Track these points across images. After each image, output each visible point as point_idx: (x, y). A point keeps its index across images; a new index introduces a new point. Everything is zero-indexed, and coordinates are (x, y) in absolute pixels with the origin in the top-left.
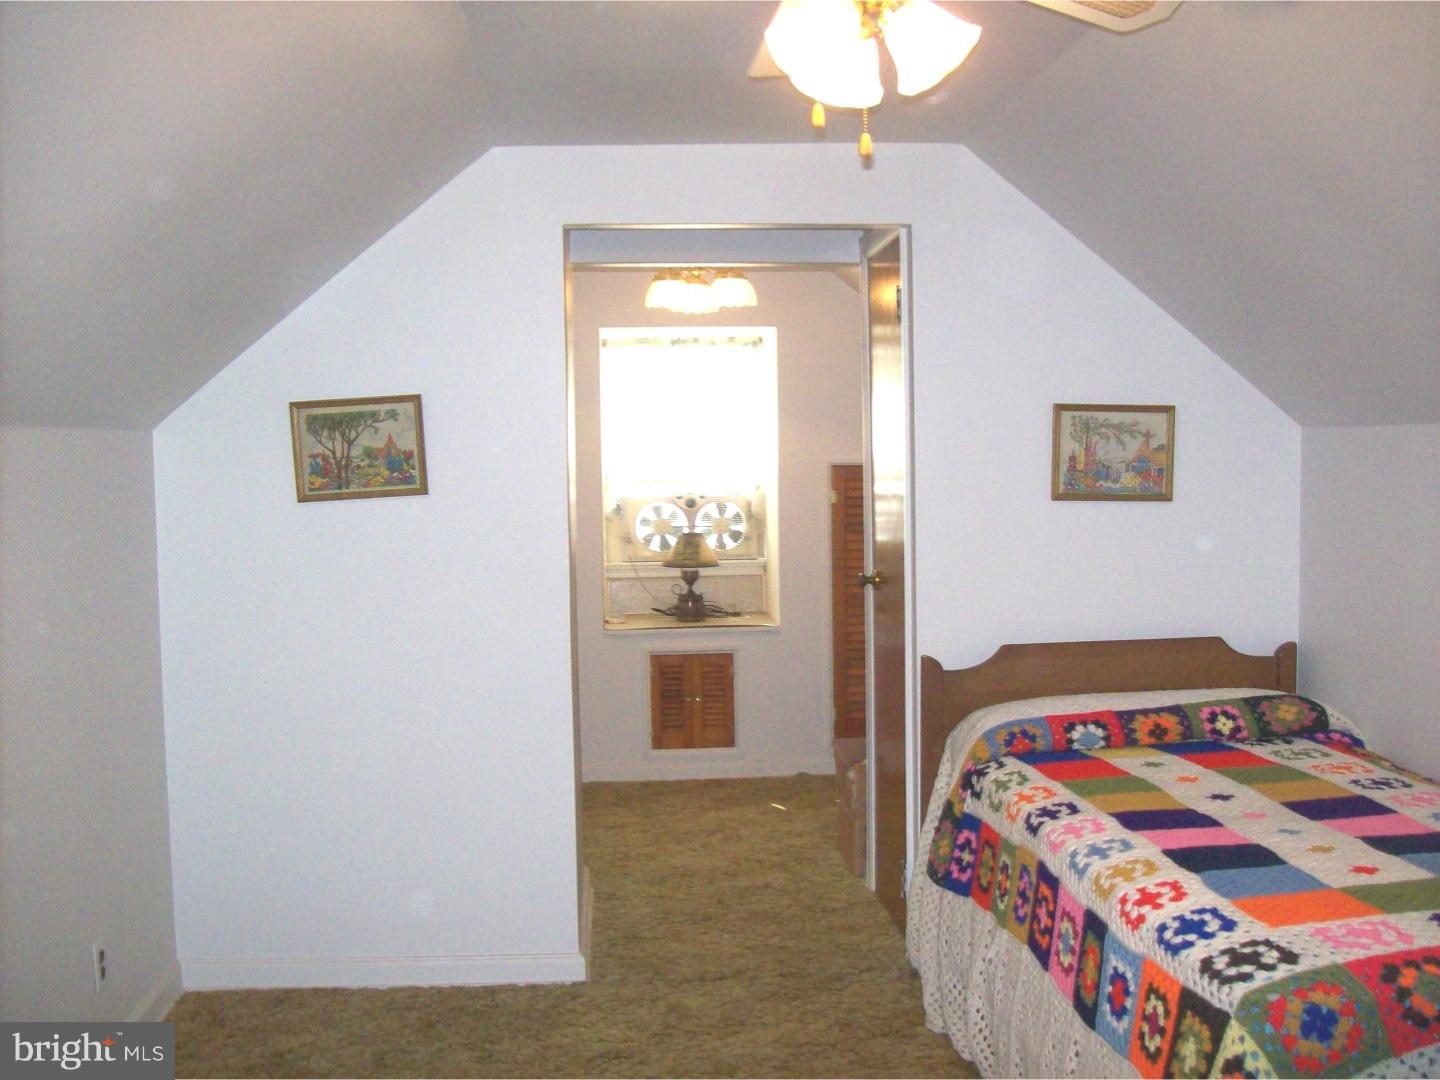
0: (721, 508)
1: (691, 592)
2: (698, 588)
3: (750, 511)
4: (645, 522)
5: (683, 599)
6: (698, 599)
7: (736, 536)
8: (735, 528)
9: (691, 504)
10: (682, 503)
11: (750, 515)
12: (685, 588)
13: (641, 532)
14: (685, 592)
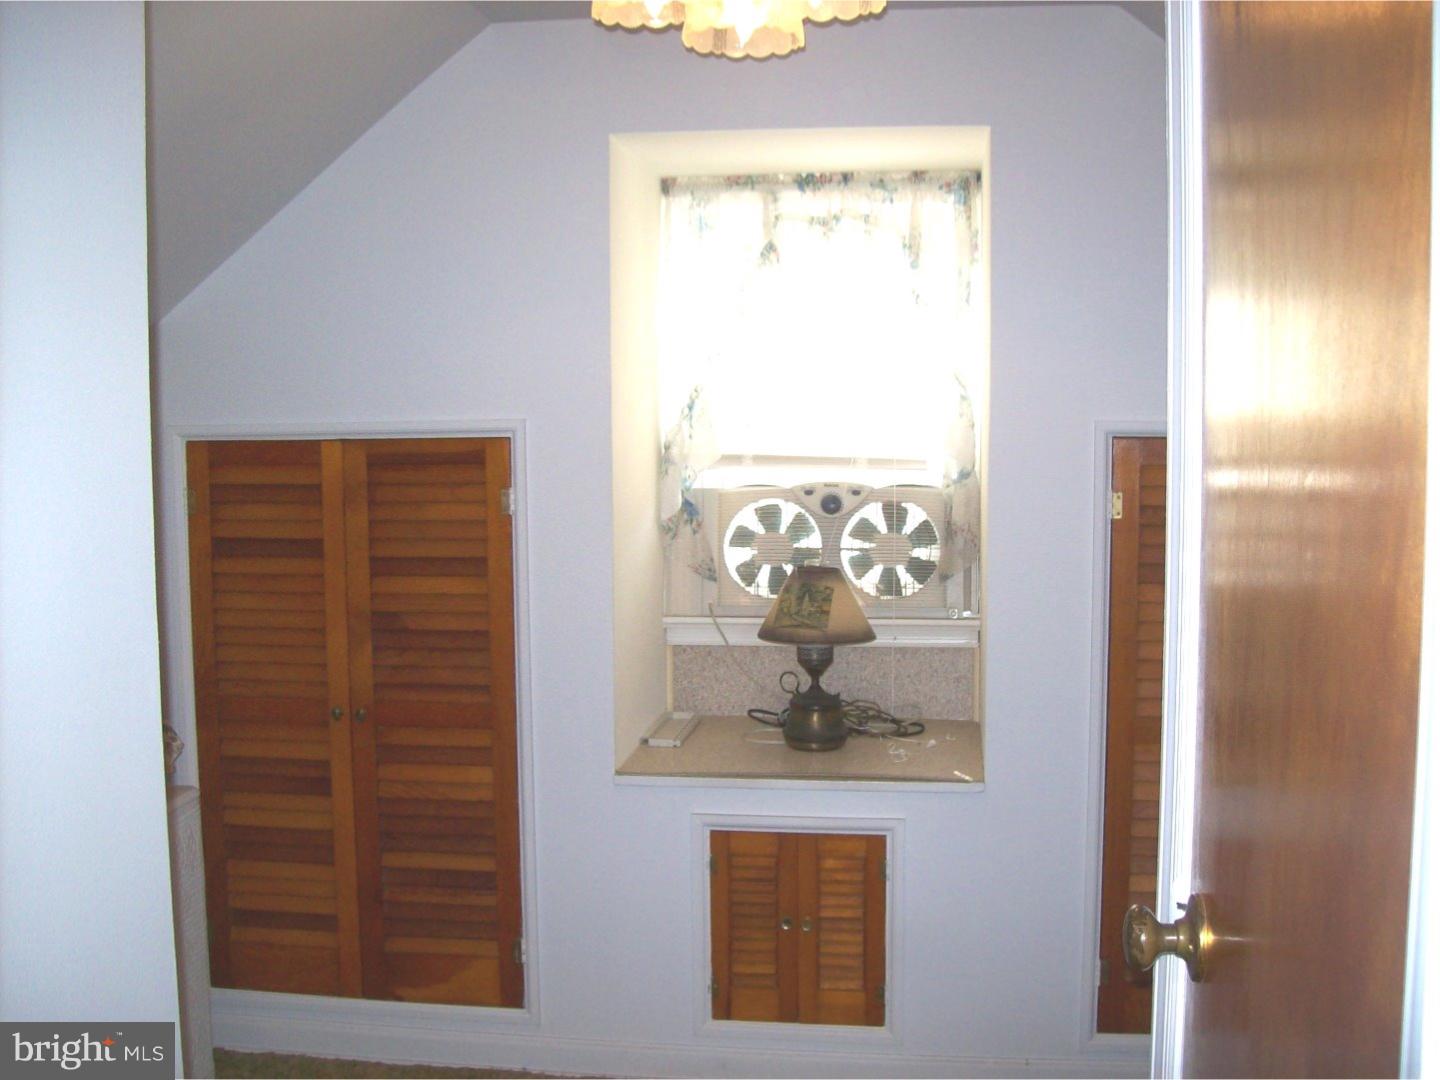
0: (895, 514)
1: (815, 687)
2: (829, 682)
3: (949, 523)
4: (743, 537)
5: (802, 704)
6: (831, 705)
7: (920, 569)
8: (922, 553)
9: (831, 504)
10: (815, 501)
11: (950, 532)
12: (806, 681)
13: (735, 557)
14: (804, 688)
